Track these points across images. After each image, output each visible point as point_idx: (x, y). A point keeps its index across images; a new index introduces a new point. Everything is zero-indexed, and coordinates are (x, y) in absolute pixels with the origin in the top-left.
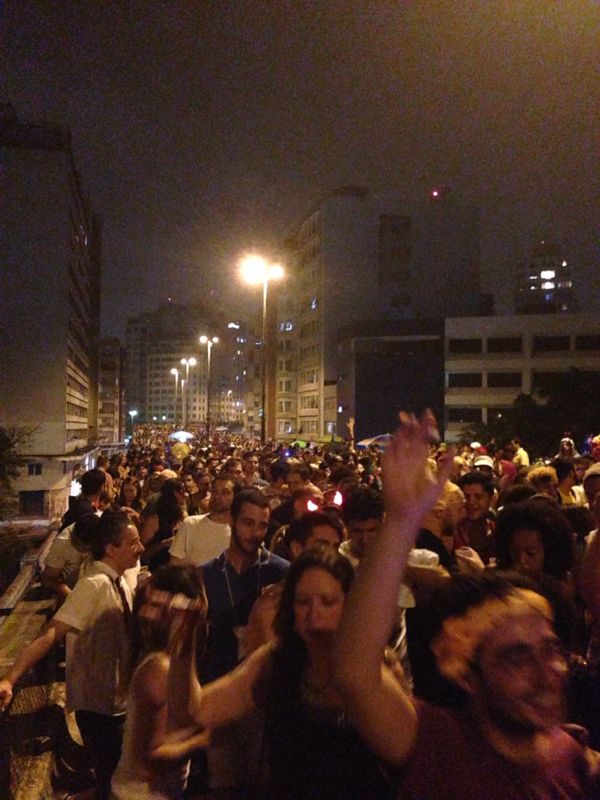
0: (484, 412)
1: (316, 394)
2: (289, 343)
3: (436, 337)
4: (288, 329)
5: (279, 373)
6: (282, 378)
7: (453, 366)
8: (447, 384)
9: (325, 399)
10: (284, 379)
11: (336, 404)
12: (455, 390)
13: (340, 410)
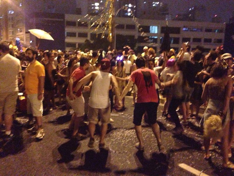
0: (77, 45)
1: (22, 36)
2: (12, 18)
3: (62, 20)
4: (12, 13)
5: (9, 28)
6: (10, 30)
7: (68, 30)
8: (66, 35)
9: (26, 38)
10: (11, 31)
11: (30, 40)
12: (69, 37)
13: (31, 42)
